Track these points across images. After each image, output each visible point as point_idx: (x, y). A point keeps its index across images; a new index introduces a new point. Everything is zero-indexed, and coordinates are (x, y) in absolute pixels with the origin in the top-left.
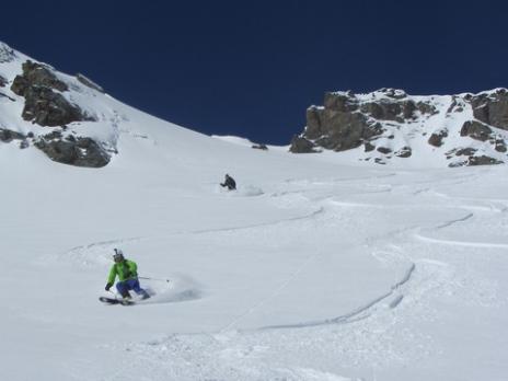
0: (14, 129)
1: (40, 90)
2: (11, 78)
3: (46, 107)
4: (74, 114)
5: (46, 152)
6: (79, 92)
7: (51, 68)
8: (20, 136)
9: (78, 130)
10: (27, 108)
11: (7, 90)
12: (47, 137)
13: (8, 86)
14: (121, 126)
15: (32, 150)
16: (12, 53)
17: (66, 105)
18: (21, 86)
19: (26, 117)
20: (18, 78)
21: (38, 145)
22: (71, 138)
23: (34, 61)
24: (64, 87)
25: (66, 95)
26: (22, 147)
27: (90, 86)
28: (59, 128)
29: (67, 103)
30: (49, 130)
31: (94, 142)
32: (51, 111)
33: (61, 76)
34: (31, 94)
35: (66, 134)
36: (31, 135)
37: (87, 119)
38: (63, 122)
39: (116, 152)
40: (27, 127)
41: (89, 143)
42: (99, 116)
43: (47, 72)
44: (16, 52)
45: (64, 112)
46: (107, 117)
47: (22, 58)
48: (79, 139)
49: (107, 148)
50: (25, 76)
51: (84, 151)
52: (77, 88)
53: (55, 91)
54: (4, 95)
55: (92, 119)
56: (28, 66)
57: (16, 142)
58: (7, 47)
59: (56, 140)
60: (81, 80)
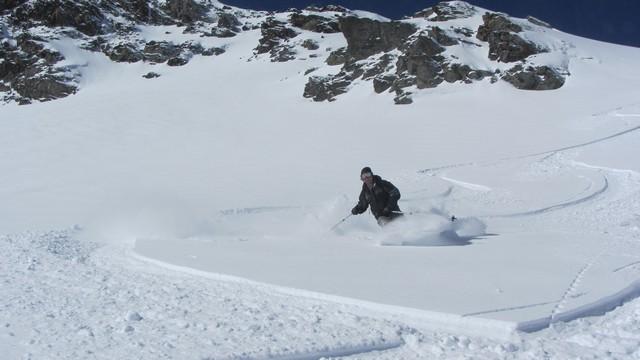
0: (484, 69)
1: (500, 35)
2: (475, 29)
3: (507, 47)
4: (530, 49)
5: (512, 83)
6: (532, 31)
7: (506, 16)
8: (489, 73)
9: (535, 61)
10: (491, 51)
11: (474, 38)
12: (511, 71)
13: (474, 35)
14: (570, 52)
15: (501, 83)
16: (473, 9)
17: (523, 43)
18: (483, 34)
19: (492, 58)
20: (481, 27)
21: (504, 78)
22: (531, 69)
23: (491, 12)
24: (518, 29)
25: (521, 35)
26: (492, 82)
27: (539, 24)
28: (520, 62)
29: (524, 41)
30: (511, 65)
31: (549, 69)
32: (512, 49)
33: (515, 20)
34: (493, 38)
35: (525, 66)
36: (498, 71)
37: (540, 52)
38: (522, 56)
39: (569, 74)
40: (494, 65)
41: (545, 70)
42: (550, 47)
43: (503, 18)
44: (476, 8)
45: (522, 48)
46: (557, 47)
47: (483, 11)
48: (537, 68)
49: (561, 72)
50: (486, 26)
51: (542, 77)
52: (529, 28)
53: (512, 33)
54: (472, 43)
55: (545, 51)
56: (487, 17)
57: (487, 79)
58: (468, 5)
59: (519, 72)
60: (531, 20)
